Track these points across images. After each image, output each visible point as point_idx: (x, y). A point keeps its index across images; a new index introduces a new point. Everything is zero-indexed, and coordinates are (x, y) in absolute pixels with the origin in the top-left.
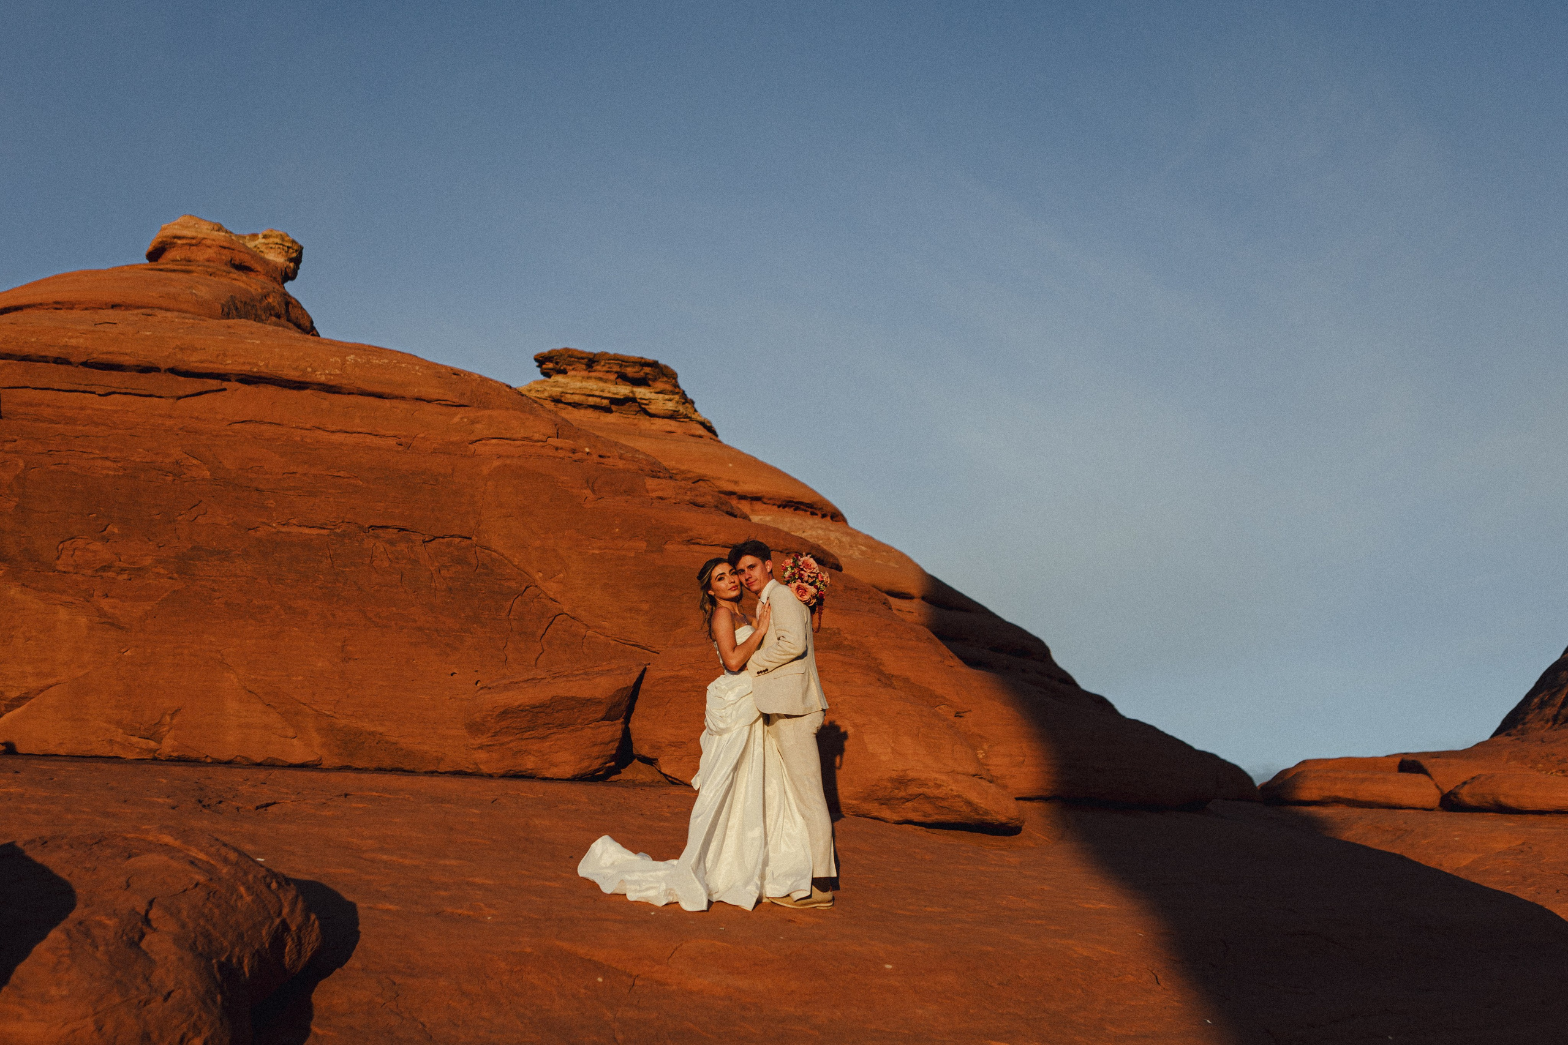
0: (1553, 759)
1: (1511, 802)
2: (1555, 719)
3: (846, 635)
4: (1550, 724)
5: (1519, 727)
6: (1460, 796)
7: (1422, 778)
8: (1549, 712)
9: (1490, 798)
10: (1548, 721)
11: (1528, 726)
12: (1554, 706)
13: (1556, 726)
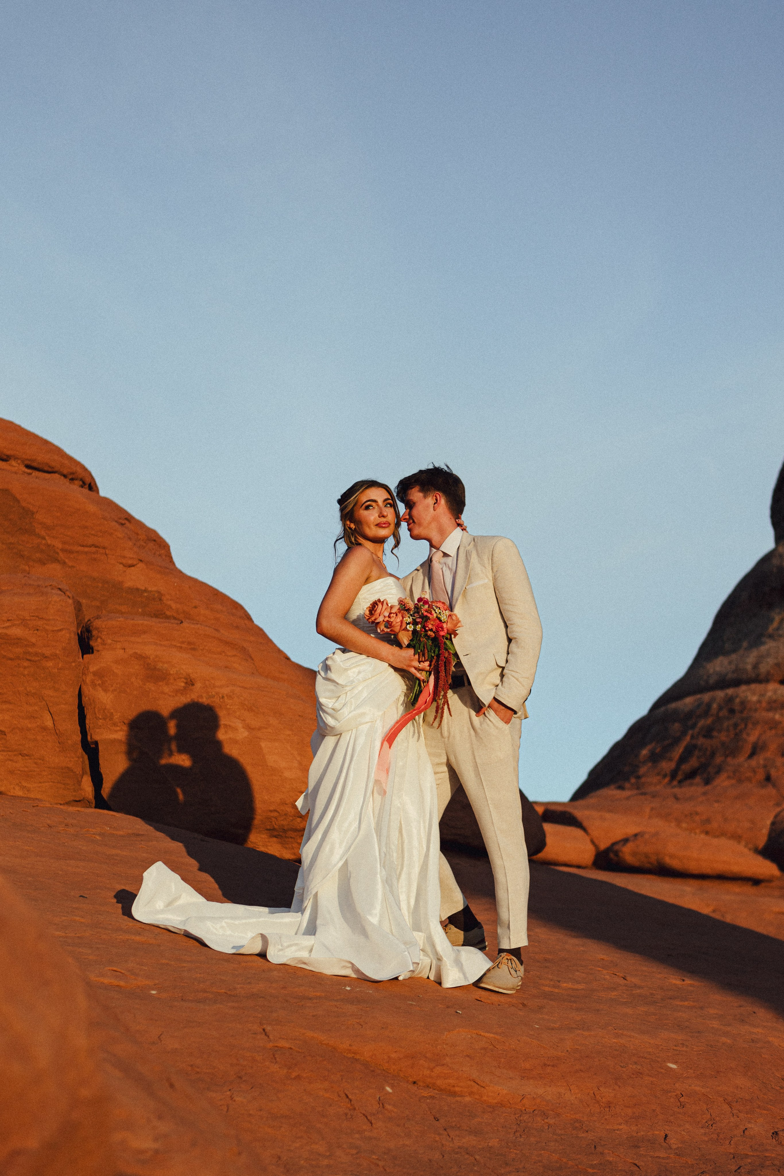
0: (697, 818)
1: (675, 864)
2: (673, 775)
3: (169, 603)
4: (667, 780)
5: (633, 780)
6: (621, 854)
7: (578, 832)
8: (667, 766)
9: (653, 858)
10: (665, 776)
11: (643, 780)
12: (671, 760)
13: (675, 783)
